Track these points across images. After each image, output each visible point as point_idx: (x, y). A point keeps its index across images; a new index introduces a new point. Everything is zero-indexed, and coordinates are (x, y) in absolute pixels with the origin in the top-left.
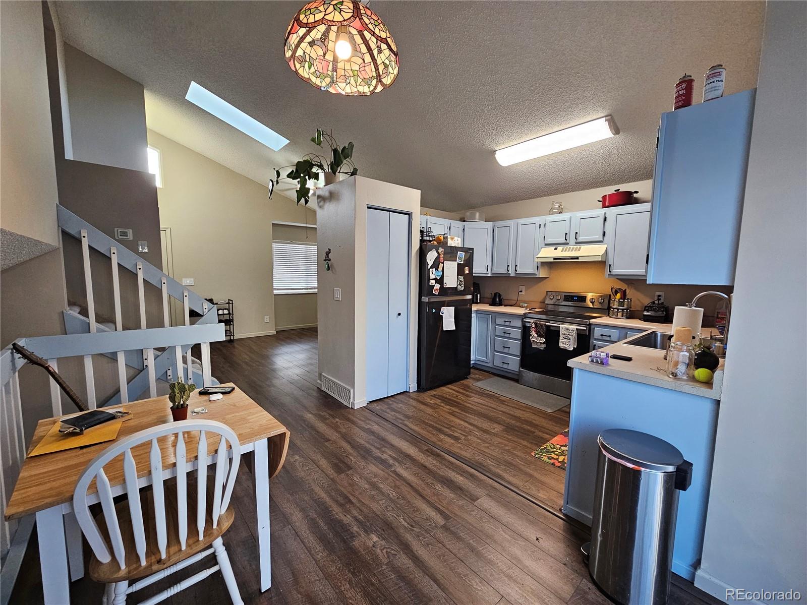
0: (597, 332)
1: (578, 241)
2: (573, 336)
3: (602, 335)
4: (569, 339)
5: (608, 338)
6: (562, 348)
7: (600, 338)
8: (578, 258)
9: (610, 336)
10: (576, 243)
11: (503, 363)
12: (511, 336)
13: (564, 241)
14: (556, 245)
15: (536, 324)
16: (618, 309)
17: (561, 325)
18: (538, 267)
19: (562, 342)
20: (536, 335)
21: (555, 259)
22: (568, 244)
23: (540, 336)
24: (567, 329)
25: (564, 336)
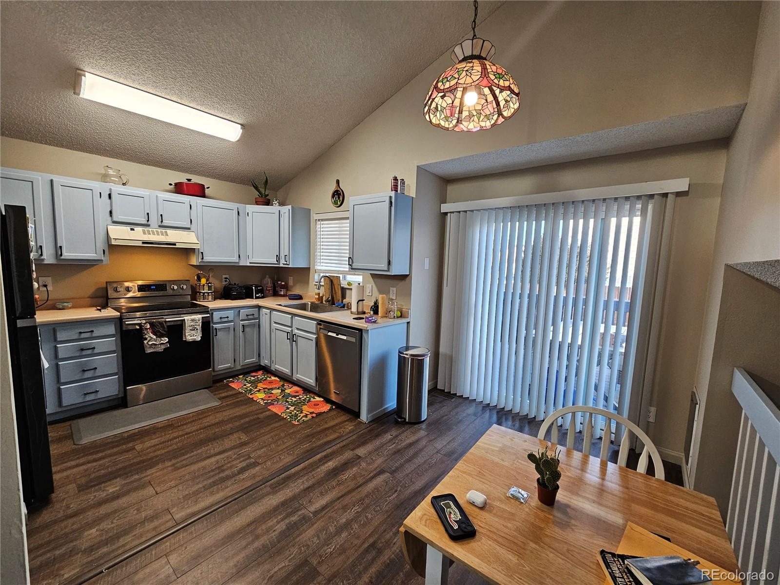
0: (216, 316)
1: (164, 224)
2: (199, 325)
3: (221, 318)
4: (197, 330)
5: (226, 320)
6: (191, 340)
7: (219, 321)
8: (175, 244)
9: (228, 317)
10: (160, 226)
11: (85, 394)
12: (96, 351)
13: (146, 222)
14: (132, 225)
15: (152, 324)
16: (208, 293)
17: (185, 318)
18: (104, 251)
19: (189, 335)
20: (155, 337)
21: (143, 243)
22: (149, 225)
23: (159, 335)
24: (193, 320)
25: (191, 328)
